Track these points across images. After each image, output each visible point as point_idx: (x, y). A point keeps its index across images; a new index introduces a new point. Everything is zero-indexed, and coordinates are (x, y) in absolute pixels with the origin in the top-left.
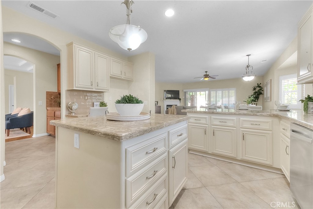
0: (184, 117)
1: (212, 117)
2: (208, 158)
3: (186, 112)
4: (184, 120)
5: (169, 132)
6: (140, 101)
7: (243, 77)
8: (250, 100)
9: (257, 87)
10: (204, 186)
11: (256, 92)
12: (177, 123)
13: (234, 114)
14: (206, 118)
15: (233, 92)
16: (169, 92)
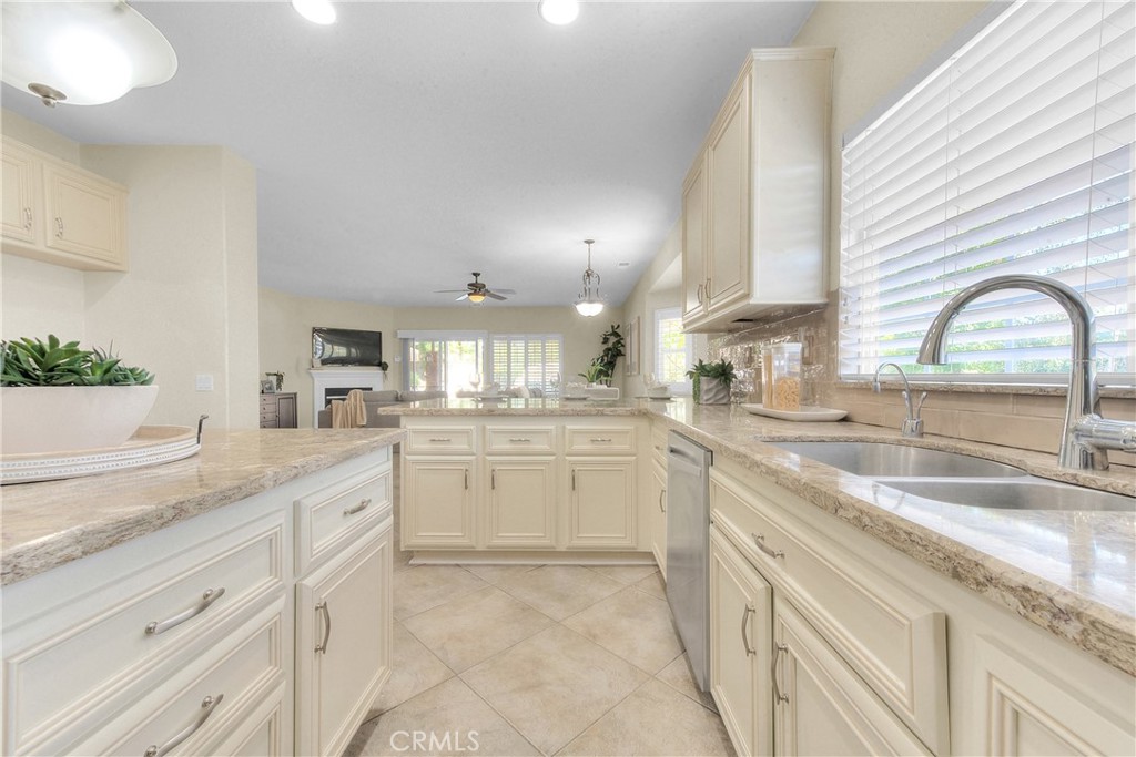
0: (377, 434)
1: (488, 427)
2: (473, 570)
3: (398, 416)
4: (372, 449)
5: (296, 506)
6: (132, 371)
7: (577, 303)
8: (593, 370)
9: (611, 335)
10: (454, 674)
11: (609, 349)
12: (339, 462)
13: (552, 414)
14: (467, 433)
15: (554, 347)
16: (335, 335)
